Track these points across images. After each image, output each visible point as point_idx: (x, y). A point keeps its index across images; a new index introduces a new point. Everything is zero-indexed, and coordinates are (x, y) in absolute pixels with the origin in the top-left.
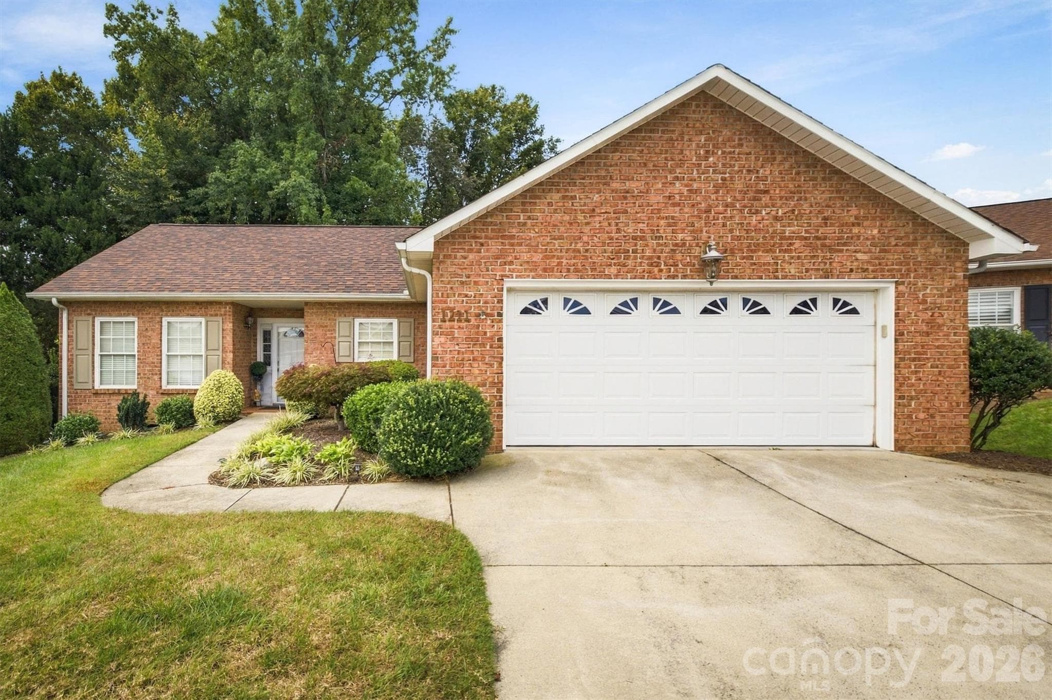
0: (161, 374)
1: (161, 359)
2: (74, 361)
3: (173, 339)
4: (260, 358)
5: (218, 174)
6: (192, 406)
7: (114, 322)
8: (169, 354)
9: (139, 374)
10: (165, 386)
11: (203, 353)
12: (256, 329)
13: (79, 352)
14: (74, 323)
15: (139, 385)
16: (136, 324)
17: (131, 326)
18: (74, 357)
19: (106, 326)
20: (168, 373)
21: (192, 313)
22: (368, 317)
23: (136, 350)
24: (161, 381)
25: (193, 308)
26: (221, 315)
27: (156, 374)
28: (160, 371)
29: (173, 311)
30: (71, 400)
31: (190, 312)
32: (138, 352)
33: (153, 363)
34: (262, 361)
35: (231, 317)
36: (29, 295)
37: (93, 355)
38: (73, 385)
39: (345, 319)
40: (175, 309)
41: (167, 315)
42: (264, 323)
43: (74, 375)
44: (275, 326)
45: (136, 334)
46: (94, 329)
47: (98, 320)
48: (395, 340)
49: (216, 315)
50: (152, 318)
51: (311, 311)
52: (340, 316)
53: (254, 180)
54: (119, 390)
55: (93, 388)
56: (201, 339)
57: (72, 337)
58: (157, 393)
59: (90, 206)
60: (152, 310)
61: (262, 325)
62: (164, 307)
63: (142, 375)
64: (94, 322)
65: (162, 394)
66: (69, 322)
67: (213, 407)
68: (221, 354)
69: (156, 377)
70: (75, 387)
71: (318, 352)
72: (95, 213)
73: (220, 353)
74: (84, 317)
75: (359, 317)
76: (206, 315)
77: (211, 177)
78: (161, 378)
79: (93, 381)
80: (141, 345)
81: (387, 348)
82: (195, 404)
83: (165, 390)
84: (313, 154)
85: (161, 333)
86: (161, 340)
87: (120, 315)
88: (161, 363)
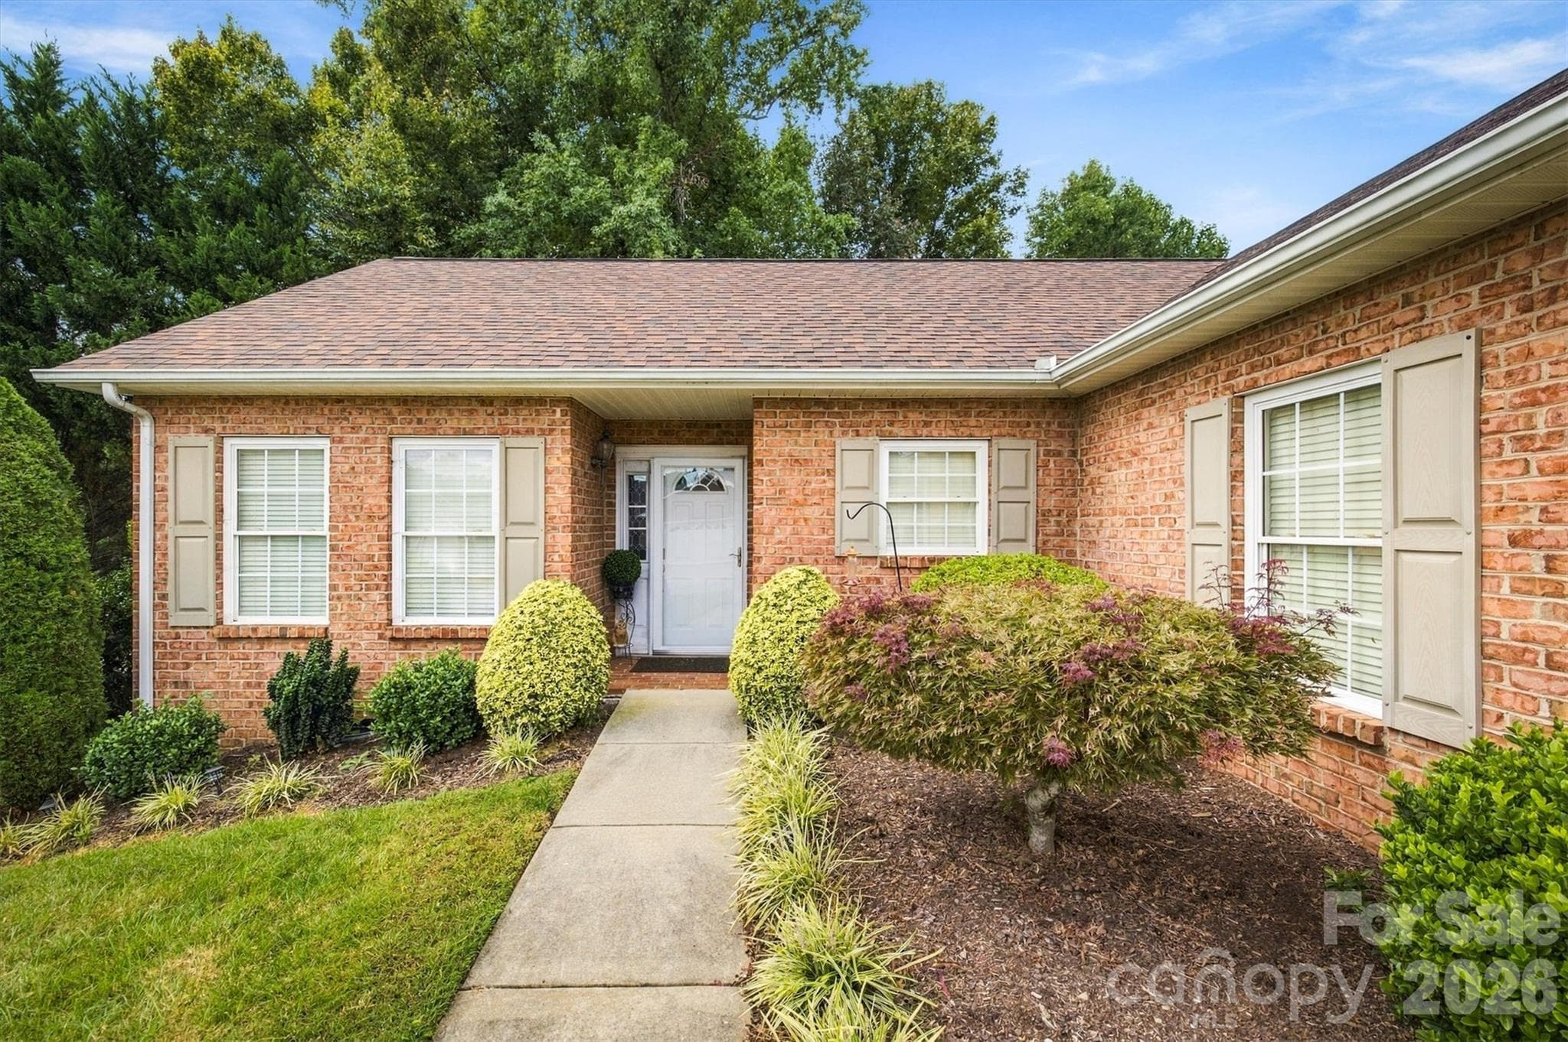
0: (389, 587)
1: (389, 548)
2: (171, 552)
3: (421, 496)
4: (622, 543)
5: (501, 197)
6: (471, 686)
7: (272, 452)
8: (409, 533)
9: (333, 588)
10: (400, 619)
11: (495, 531)
12: (614, 472)
13: (182, 530)
14: (170, 455)
15: (333, 617)
16: (327, 454)
17: (313, 460)
18: (170, 543)
19: (251, 462)
20: (408, 582)
21: (469, 427)
22: (916, 437)
23: (327, 523)
24: (389, 609)
25: (471, 412)
26: (542, 432)
27: (378, 588)
28: (388, 578)
29: (419, 421)
30: (164, 656)
31: (464, 424)
32: (332, 528)
33: (371, 558)
34: (626, 548)
35: (568, 439)
36: (41, 375)
37: (219, 537)
38: (166, 616)
39: (860, 443)
40: (424, 416)
41: (403, 435)
42: (631, 459)
43: (170, 589)
44: (657, 465)
45: (327, 483)
46: (220, 470)
47: (231, 446)
48: (981, 496)
49: (530, 432)
50: (366, 440)
51: (767, 421)
52: (845, 433)
53: (566, 209)
54: (283, 629)
55: (220, 622)
56: (489, 496)
57: (164, 489)
58: (381, 636)
59: (279, 257)
60: (363, 420)
61: (626, 461)
62: (395, 411)
63: (341, 591)
64: (220, 450)
65: (393, 639)
66: (158, 449)
67: (534, 696)
68: (542, 535)
69: (376, 596)
70: (172, 622)
71: (789, 529)
72: (287, 268)
73: (539, 531)
74: (193, 438)
75: (891, 437)
76: (504, 433)
77: (490, 203)
78: (388, 597)
79: (220, 606)
80: (339, 510)
81: (960, 520)
82: (483, 685)
83: (399, 630)
84: (667, 164)
85: (390, 480)
86: (390, 499)
87: (286, 434)
88: (389, 557)
